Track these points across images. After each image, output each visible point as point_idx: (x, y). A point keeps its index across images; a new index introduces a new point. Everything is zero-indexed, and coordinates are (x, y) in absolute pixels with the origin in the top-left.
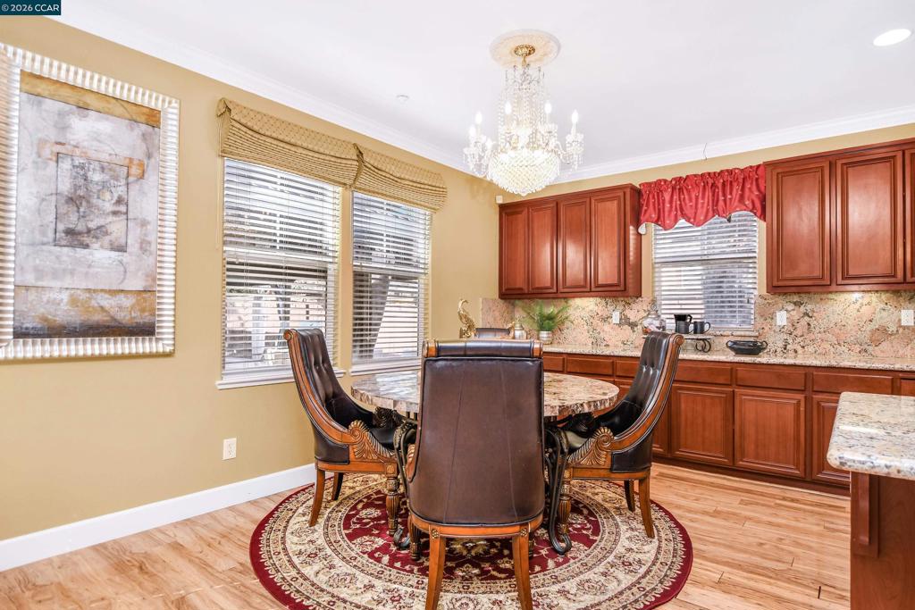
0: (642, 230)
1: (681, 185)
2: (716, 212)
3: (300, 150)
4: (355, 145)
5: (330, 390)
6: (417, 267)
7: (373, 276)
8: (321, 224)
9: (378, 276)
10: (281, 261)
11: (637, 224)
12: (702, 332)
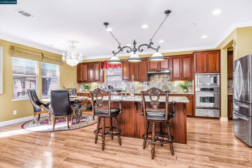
0: (104, 69)
2: (115, 67)
3: (29, 55)
4: (42, 53)
5: (37, 100)
6: (57, 77)
7: (47, 79)
8: (34, 69)
9: (48, 79)
10: (25, 76)
11: (103, 69)
12: (113, 89)
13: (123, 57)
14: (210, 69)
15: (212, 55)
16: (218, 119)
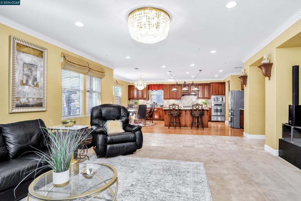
0: (149, 91)
1: (154, 85)
2: (158, 89)
11: (149, 90)
12: (157, 104)
13: (161, 82)
14: (220, 93)
15: (221, 85)
16: (224, 122)
